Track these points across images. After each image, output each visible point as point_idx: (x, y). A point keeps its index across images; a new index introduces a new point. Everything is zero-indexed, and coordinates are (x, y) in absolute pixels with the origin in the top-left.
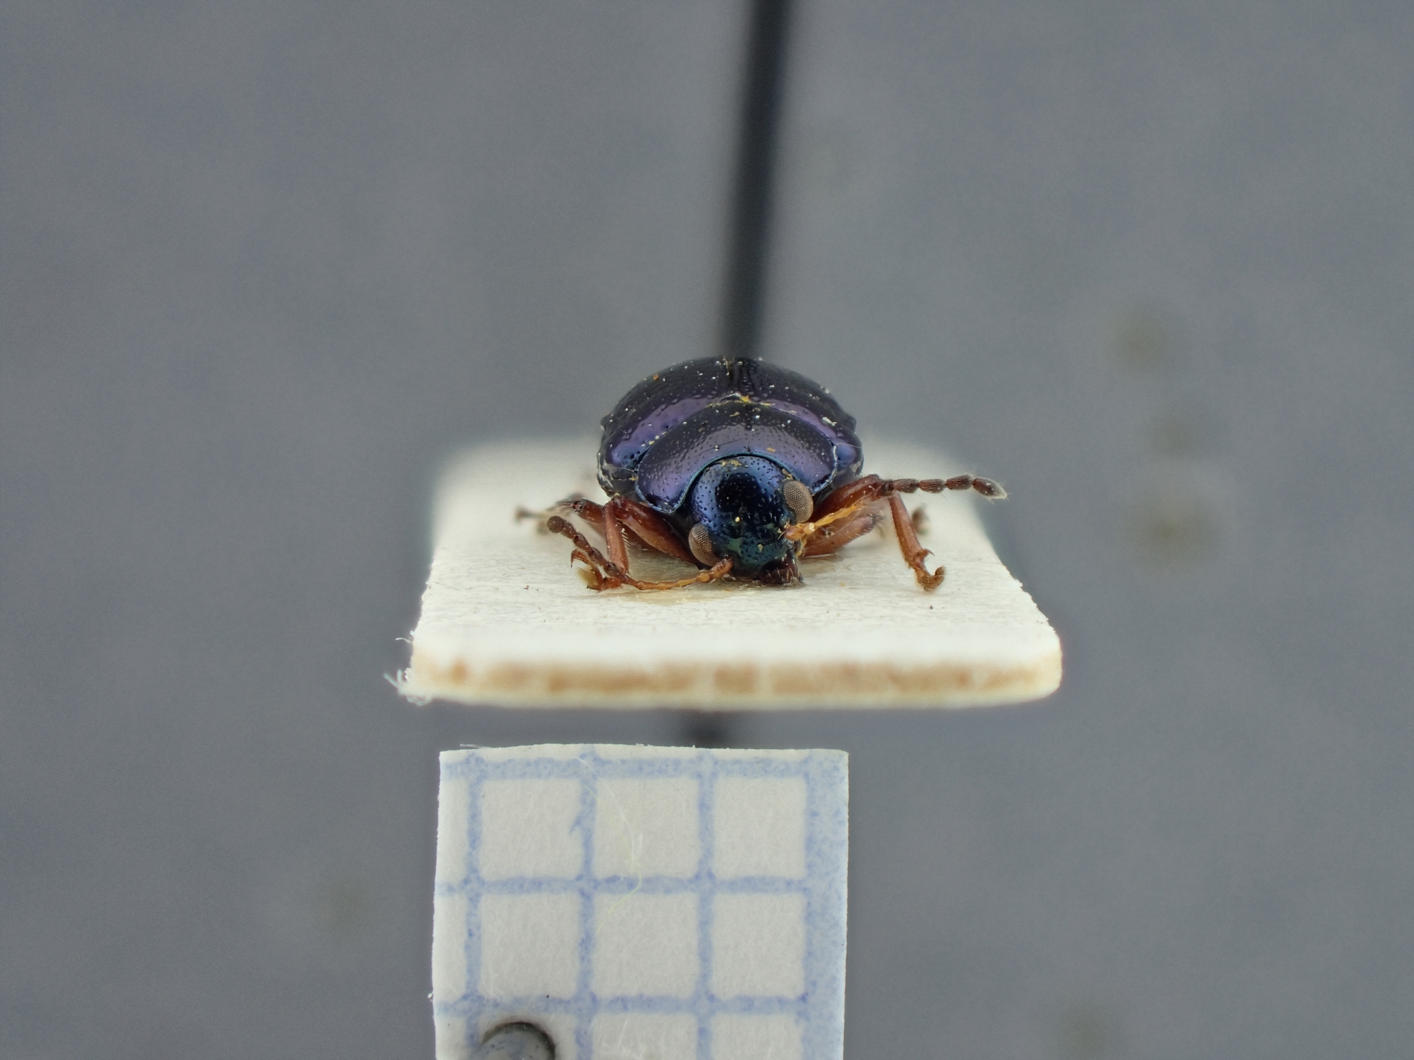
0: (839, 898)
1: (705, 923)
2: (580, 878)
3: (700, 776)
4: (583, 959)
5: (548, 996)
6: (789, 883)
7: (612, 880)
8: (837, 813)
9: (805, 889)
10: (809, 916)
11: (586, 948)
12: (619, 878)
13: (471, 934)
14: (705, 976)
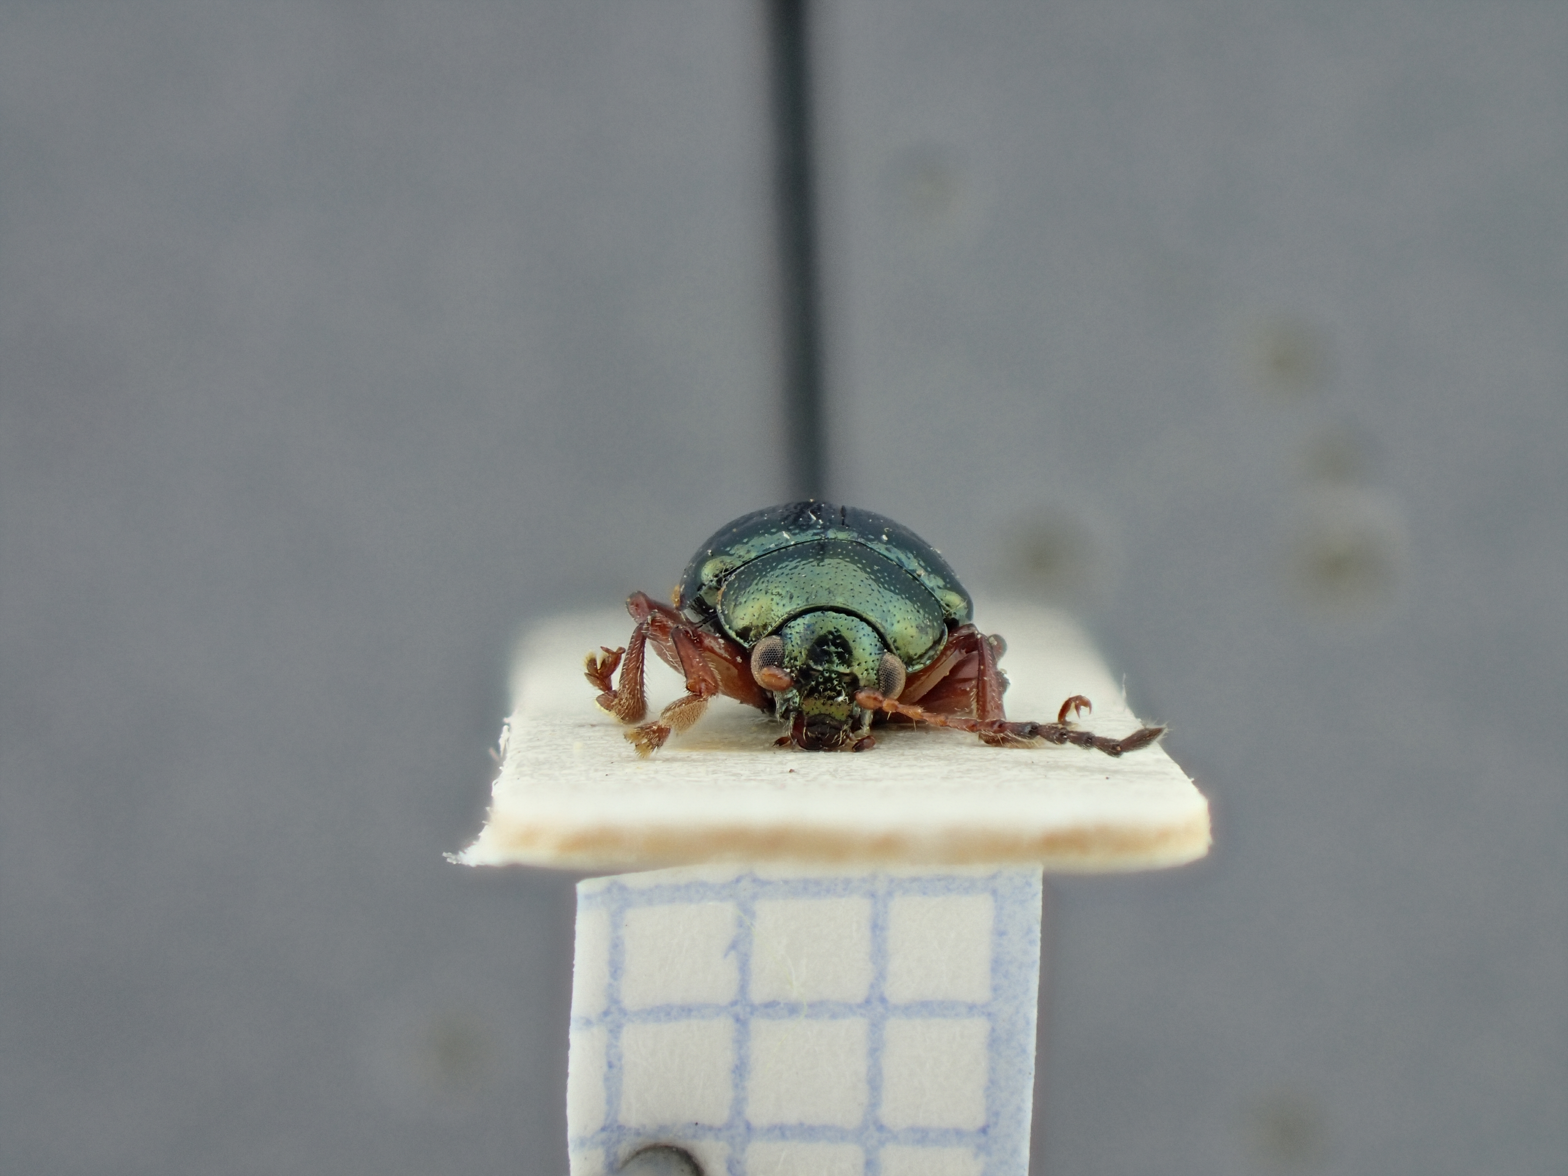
0: (1028, 1023)
1: (875, 1051)
2: (734, 1003)
3: (873, 895)
4: (736, 1086)
5: (697, 1124)
6: (971, 1008)
7: (771, 1007)
8: (1029, 931)
9: (989, 1015)
10: (994, 1042)
11: (740, 1075)
12: (779, 1003)
13: (610, 1065)
14: (874, 1104)
